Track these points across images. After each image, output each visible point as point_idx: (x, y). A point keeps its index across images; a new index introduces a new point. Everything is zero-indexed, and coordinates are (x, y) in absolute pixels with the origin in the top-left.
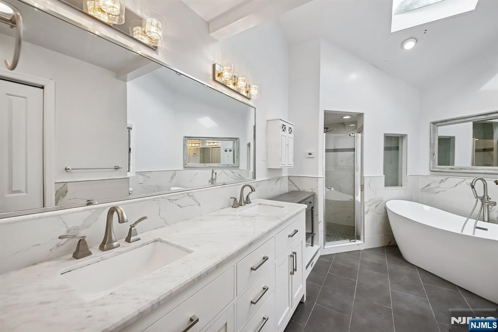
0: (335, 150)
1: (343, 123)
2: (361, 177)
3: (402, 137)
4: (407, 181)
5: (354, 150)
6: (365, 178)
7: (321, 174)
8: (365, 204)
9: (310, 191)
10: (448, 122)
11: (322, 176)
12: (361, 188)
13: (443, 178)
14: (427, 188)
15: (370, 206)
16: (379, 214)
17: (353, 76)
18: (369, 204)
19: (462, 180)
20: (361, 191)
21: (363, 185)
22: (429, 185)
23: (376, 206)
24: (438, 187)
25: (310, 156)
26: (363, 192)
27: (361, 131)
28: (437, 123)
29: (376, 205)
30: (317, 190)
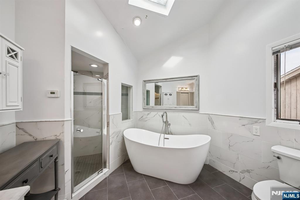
0: (84, 94)
1: (91, 72)
2: (107, 115)
3: (130, 87)
4: (133, 116)
5: (101, 94)
6: (110, 116)
7: (69, 116)
8: (110, 137)
9: (53, 138)
10: (151, 82)
11: (70, 119)
12: (107, 125)
13: (149, 113)
14: (141, 119)
15: (113, 137)
16: (119, 142)
17: (99, 34)
18: (112, 136)
19: (156, 113)
20: (107, 127)
21: (109, 122)
22: (142, 117)
23: (117, 137)
24: (146, 118)
25: (53, 95)
26: (108, 127)
27: (107, 78)
28: (146, 81)
29: (117, 135)
30: (63, 136)
